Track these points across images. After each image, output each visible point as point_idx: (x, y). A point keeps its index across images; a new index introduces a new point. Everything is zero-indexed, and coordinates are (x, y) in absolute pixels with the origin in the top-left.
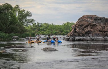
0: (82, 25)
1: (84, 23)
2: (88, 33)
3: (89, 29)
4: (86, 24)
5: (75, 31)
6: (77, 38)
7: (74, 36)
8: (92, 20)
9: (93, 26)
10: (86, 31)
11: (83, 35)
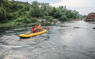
0: (89, 16)
1: (90, 15)
2: (91, 18)
3: (92, 17)
4: (91, 15)
5: (87, 18)
6: (88, 20)
7: (87, 19)
8: (93, 14)
9: (93, 16)
10: (91, 17)
11: (90, 19)
